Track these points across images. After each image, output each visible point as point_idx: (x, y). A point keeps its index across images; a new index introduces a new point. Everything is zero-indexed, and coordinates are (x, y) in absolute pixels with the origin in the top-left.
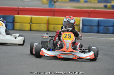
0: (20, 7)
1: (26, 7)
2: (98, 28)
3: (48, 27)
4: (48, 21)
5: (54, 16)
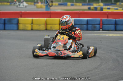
0: (22, 11)
1: (27, 11)
2: (87, 26)
3: (46, 26)
4: (46, 21)
5: (50, 17)
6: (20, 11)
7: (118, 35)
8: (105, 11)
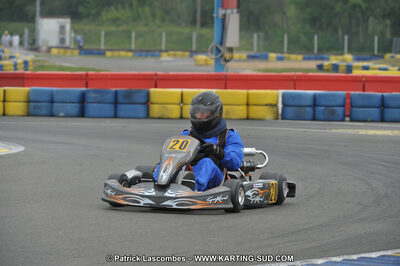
0: (159, 73)
1: (172, 73)
2: (314, 110)
5: (226, 88)
6: (153, 73)
7: (388, 133)
8: (356, 73)
